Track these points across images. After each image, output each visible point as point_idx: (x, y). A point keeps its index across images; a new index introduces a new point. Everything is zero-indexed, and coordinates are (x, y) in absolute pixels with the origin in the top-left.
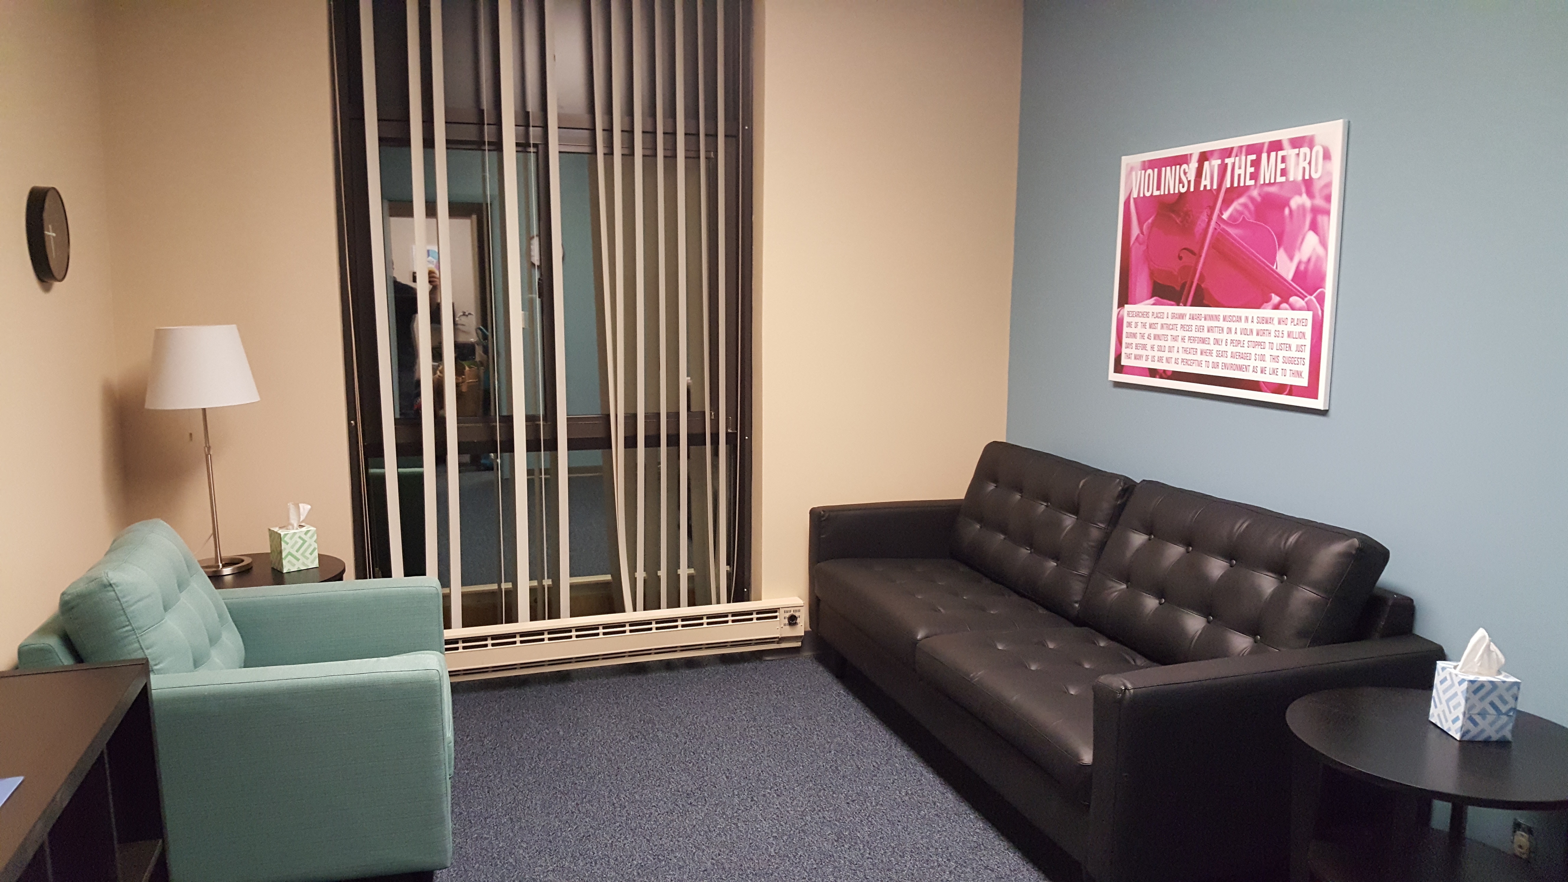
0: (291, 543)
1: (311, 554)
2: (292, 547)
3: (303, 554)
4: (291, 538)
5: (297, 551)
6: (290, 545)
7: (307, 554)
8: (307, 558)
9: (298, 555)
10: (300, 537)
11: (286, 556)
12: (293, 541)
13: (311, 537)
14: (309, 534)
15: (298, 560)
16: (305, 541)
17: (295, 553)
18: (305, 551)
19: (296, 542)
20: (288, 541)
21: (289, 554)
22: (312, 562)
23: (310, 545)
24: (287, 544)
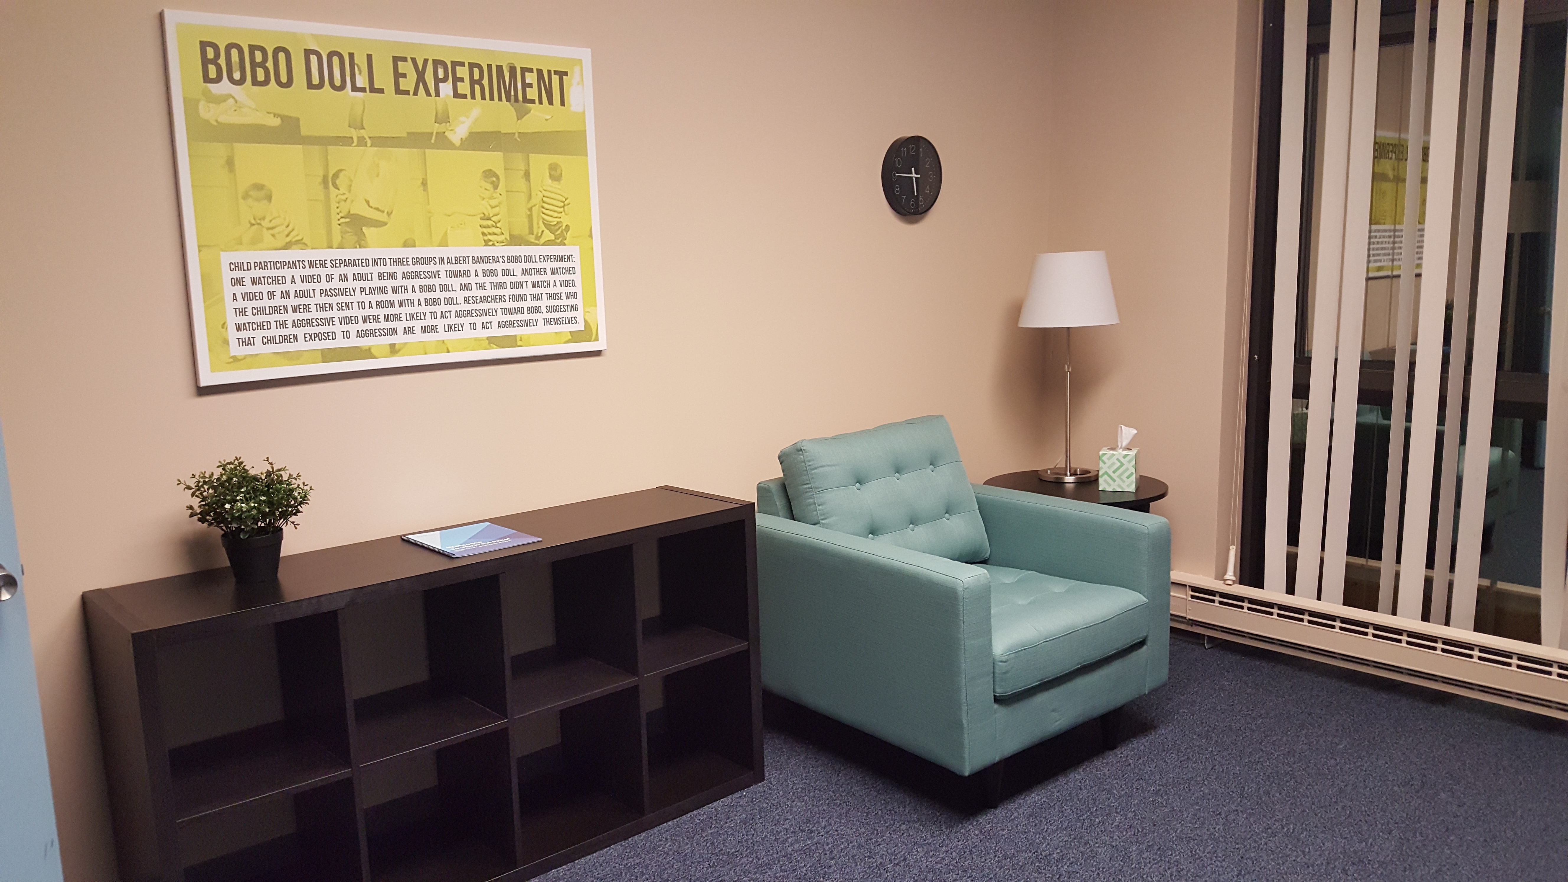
0: (1109, 463)
1: (1128, 477)
2: (1109, 467)
3: (1119, 476)
4: (1109, 459)
5: (1114, 472)
6: (1107, 465)
7: (1124, 477)
8: (1123, 481)
9: (1114, 476)
10: (1118, 459)
11: (1103, 475)
12: (1111, 461)
13: (1129, 462)
14: (1128, 458)
15: (1114, 481)
16: (1122, 465)
17: (1112, 474)
18: (1122, 474)
19: (1113, 464)
20: (1106, 461)
21: (1106, 473)
22: (1128, 486)
23: (1127, 469)
24: (1105, 463)
